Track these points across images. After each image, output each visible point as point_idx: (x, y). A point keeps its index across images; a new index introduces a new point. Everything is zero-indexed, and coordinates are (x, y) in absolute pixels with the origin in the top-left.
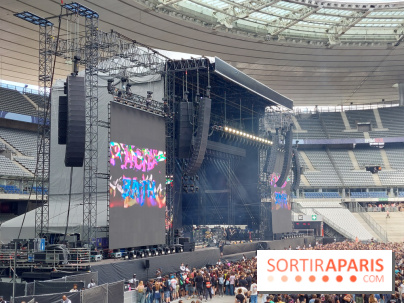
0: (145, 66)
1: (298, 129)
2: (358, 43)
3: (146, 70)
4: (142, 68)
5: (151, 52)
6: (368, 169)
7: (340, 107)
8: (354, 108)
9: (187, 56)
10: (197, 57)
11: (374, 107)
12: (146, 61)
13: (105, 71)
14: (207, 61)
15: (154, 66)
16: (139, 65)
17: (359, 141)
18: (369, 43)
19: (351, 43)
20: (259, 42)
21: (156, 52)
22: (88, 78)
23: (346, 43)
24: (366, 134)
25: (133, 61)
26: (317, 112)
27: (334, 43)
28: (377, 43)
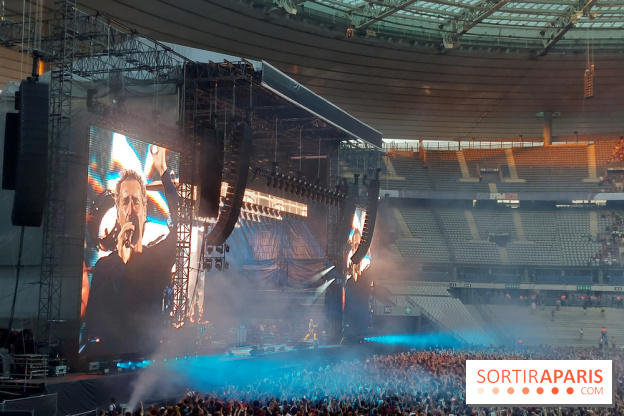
0: (150, 70)
1: (392, 174)
2: (485, 48)
3: (151, 76)
4: (145, 72)
5: (160, 48)
6: (492, 239)
7: (456, 143)
8: (476, 144)
9: (218, 58)
10: (234, 59)
11: (507, 145)
12: (153, 63)
13: (85, 74)
14: (249, 66)
15: (165, 71)
16: (140, 68)
17: (482, 196)
18: (504, 49)
19: (475, 48)
20: (338, 38)
21: (168, 49)
22: (56, 85)
23: (467, 47)
24: (492, 186)
25: (131, 61)
26: (421, 148)
27: (450, 46)
28: (513, 50)
